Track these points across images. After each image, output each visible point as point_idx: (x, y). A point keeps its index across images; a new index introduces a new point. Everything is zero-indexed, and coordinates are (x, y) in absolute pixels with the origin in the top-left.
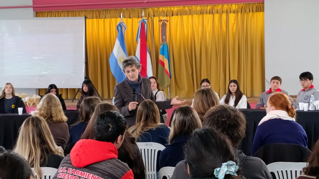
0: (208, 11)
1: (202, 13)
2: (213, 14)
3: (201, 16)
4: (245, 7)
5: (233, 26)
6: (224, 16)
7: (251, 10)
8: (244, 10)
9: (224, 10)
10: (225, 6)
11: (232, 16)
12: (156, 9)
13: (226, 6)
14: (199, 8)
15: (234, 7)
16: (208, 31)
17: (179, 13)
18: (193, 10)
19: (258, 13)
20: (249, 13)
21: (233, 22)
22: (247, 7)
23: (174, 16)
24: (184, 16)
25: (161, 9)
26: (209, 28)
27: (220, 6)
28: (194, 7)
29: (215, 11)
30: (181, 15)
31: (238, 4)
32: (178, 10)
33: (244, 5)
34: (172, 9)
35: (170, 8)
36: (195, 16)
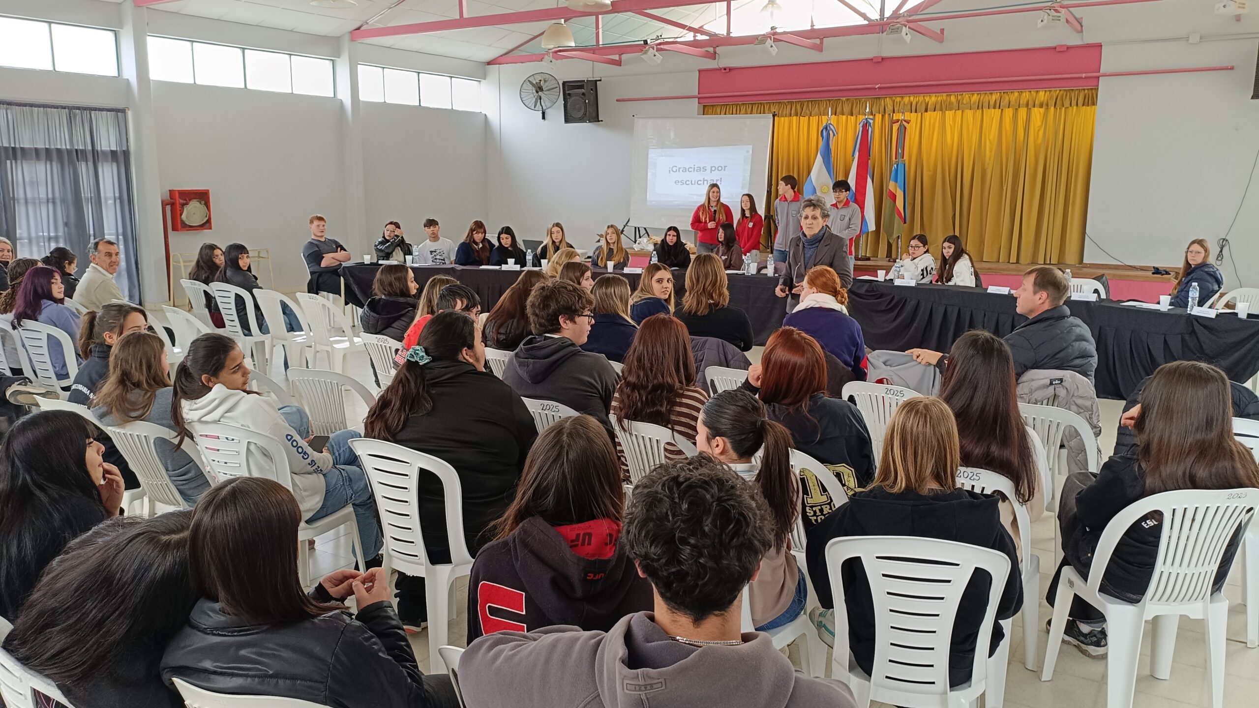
0: (992, 103)
1: (980, 106)
2: (1002, 110)
3: (979, 112)
4: (1062, 95)
5: (1038, 131)
6: (1023, 112)
7: (1074, 103)
8: (1061, 102)
9: (1021, 102)
10: (1024, 94)
11: (1037, 113)
12: (898, 99)
13: (1028, 93)
14: (975, 98)
15: (1042, 96)
16: (989, 140)
17: (938, 107)
18: (965, 102)
19: (1089, 108)
20: (1070, 108)
21: (1039, 124)
22: (1066, 95)
23: (929, 113)
24: (947, 112)
25: (906, 99)
26: (991, 134)
27: (1016, 94)
28: (966, 96)
29: (1005, 102)
30: (941, 110)
31: (1050, 91)
32: (937, 102)
33: (1061, 92)
34: (927, 99)
35: (924, 97)
36: (969, 113)
